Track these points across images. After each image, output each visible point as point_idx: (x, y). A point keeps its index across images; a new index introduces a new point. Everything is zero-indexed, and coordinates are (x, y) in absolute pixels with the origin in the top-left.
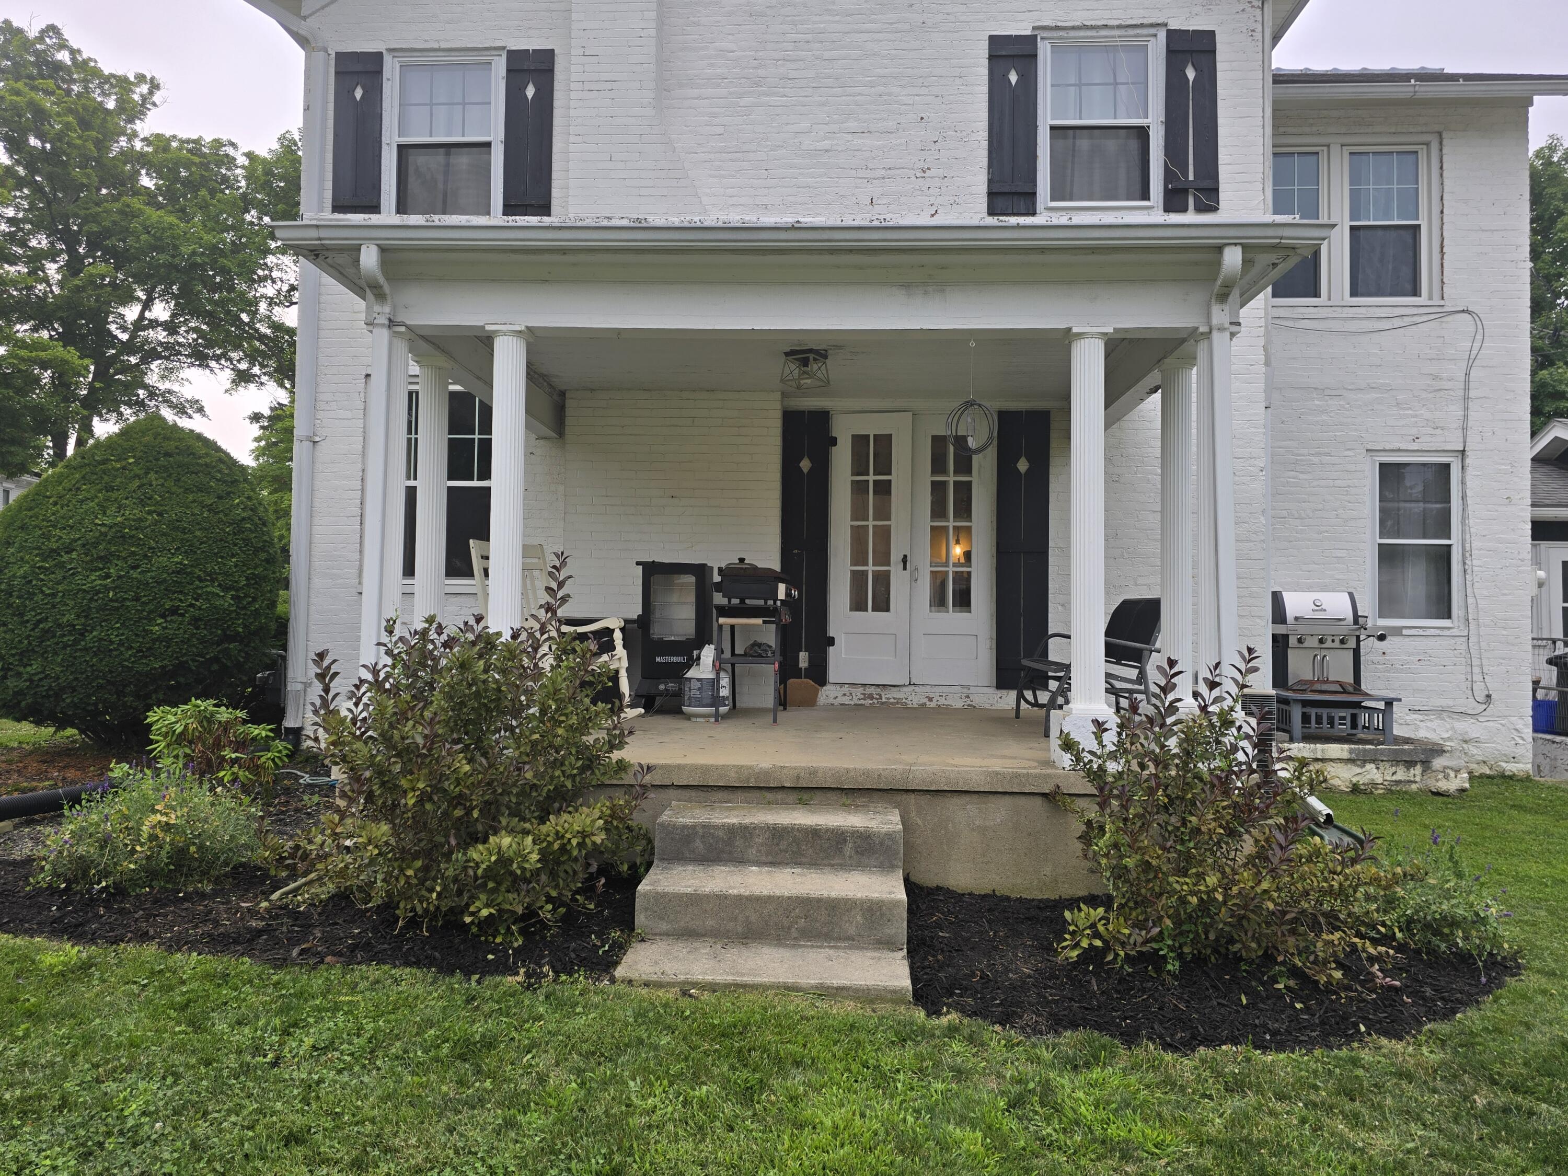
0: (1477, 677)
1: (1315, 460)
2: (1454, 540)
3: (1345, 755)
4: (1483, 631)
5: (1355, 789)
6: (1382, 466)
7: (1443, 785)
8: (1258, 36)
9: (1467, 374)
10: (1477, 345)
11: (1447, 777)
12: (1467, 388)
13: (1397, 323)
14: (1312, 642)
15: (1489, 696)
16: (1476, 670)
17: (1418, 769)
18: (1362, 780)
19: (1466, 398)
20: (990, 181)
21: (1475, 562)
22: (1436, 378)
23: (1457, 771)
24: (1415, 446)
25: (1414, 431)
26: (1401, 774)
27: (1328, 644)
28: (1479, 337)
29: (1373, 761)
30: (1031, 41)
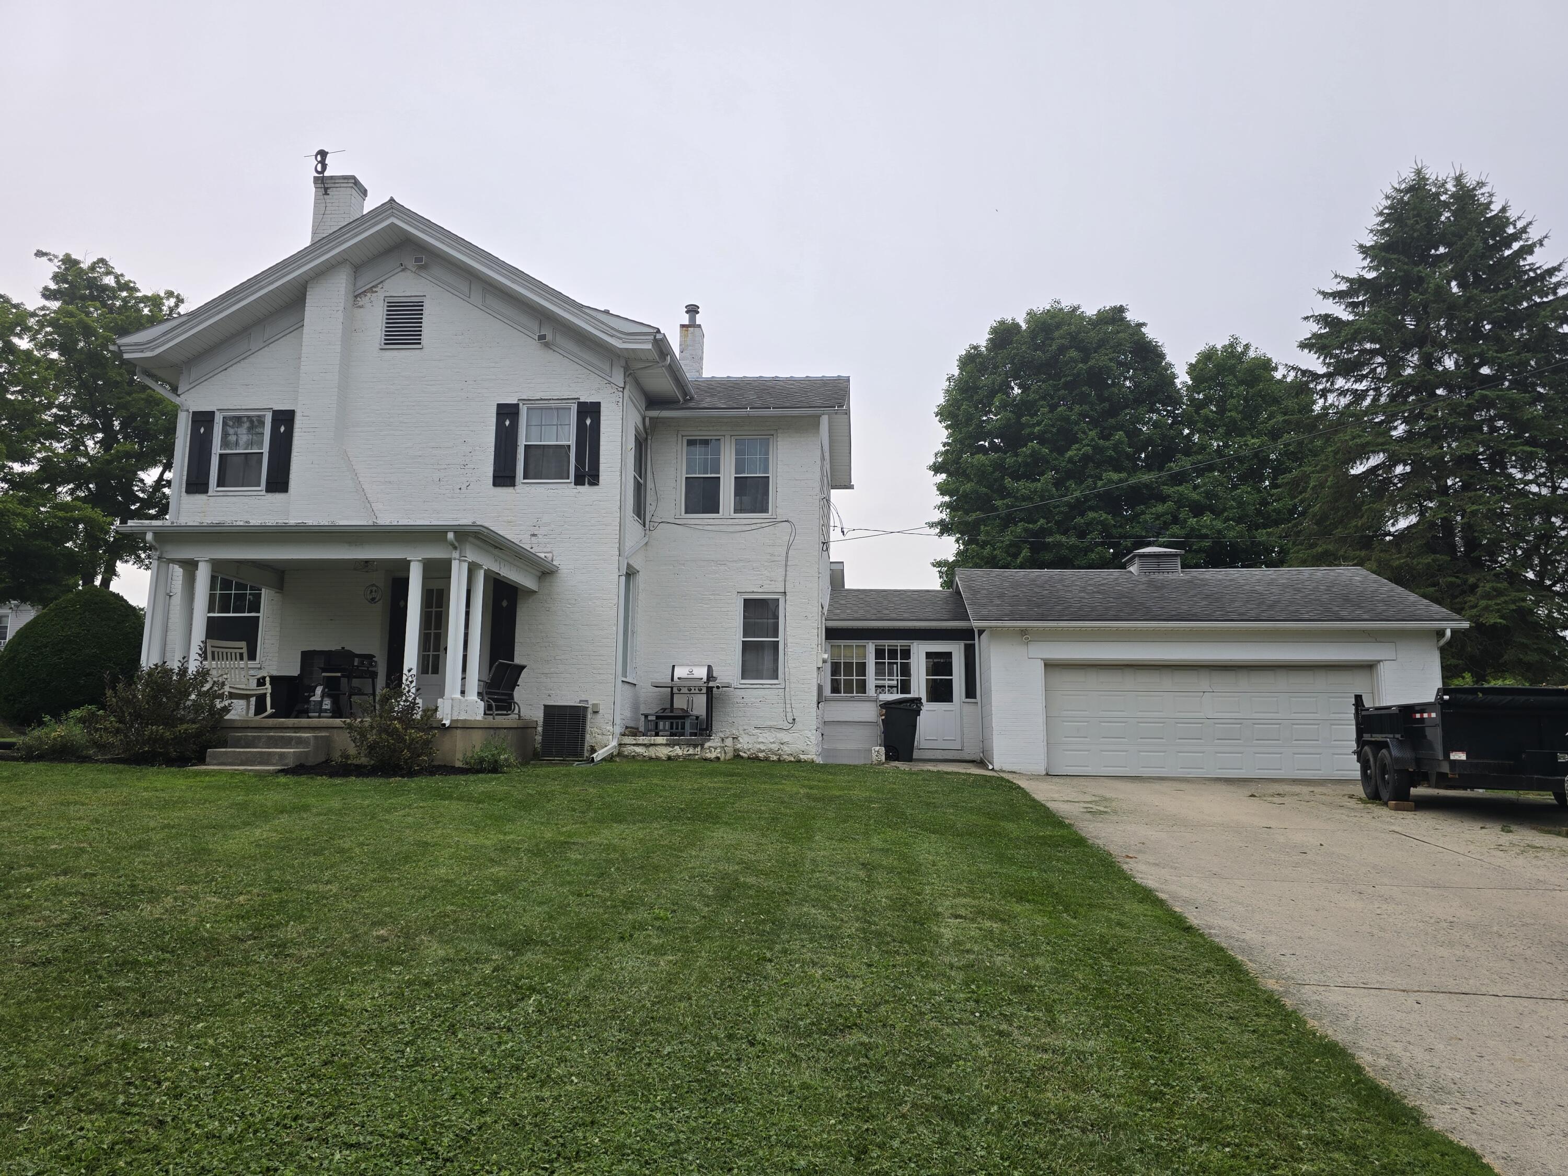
0: (789, 710)
1: (712, 597)
2: (780, 639)
3: (664, 742)
4: (793, 685)
5: (669, 758)
6: (745, 600)
7: (708, 755)
8: (620, 404)
9: (787, 553)
10: (792, 538)
11: (710, 752)
12: (787, 561)
13: (753, 527)
14: (685, 690)
15: (794, 720)
16: (788, 706)
17: (699, 749)
18: (672, 754)
19: (786, 566)
20: (495, 471)
21: (789, 650)
22: (772, 555)
23: (715, 749)
24: (760, 590)
25: (761, 582)
26: (691, 751)
27: (693, 691)
28: (793, 534)
29: (678, 745)
30: (516, 406)
